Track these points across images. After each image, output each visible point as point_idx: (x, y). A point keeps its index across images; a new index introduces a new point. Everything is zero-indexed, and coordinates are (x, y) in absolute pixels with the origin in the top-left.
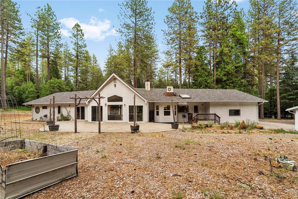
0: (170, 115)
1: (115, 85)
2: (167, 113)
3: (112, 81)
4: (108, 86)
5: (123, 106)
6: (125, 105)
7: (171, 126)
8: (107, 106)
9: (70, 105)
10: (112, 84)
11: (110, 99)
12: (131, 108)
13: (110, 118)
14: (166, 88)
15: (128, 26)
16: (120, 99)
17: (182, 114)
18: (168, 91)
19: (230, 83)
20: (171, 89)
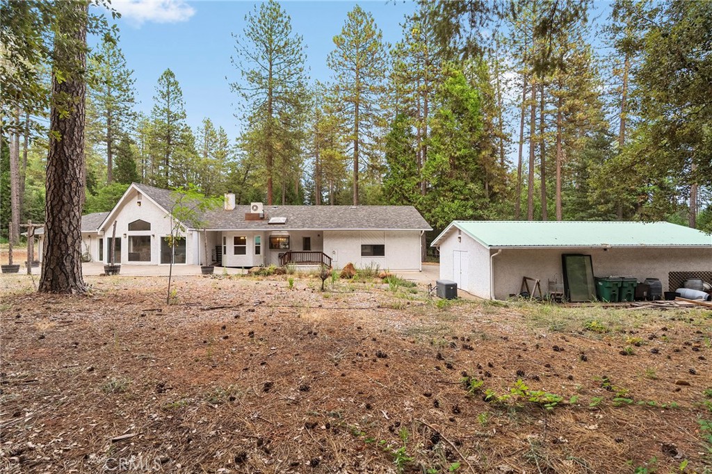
0: (245, 254)
1: (140, 203)
2: (240, 250)
3: (135, 196)
4: (129, 204)
5: (152, 237)
6: (154, 236)
7: (201, 269)
8: (127, 237)
9: (89, 236)
10: (136, 200)
11: (133, 226)
12: (164, 241)
13: (132, 257)
14: (250, 204)
15: (254, 77)
16: (146, 226)
17: (278, 253)
18: (252, 212)
19: (445, 191)
20: (257, 207)
